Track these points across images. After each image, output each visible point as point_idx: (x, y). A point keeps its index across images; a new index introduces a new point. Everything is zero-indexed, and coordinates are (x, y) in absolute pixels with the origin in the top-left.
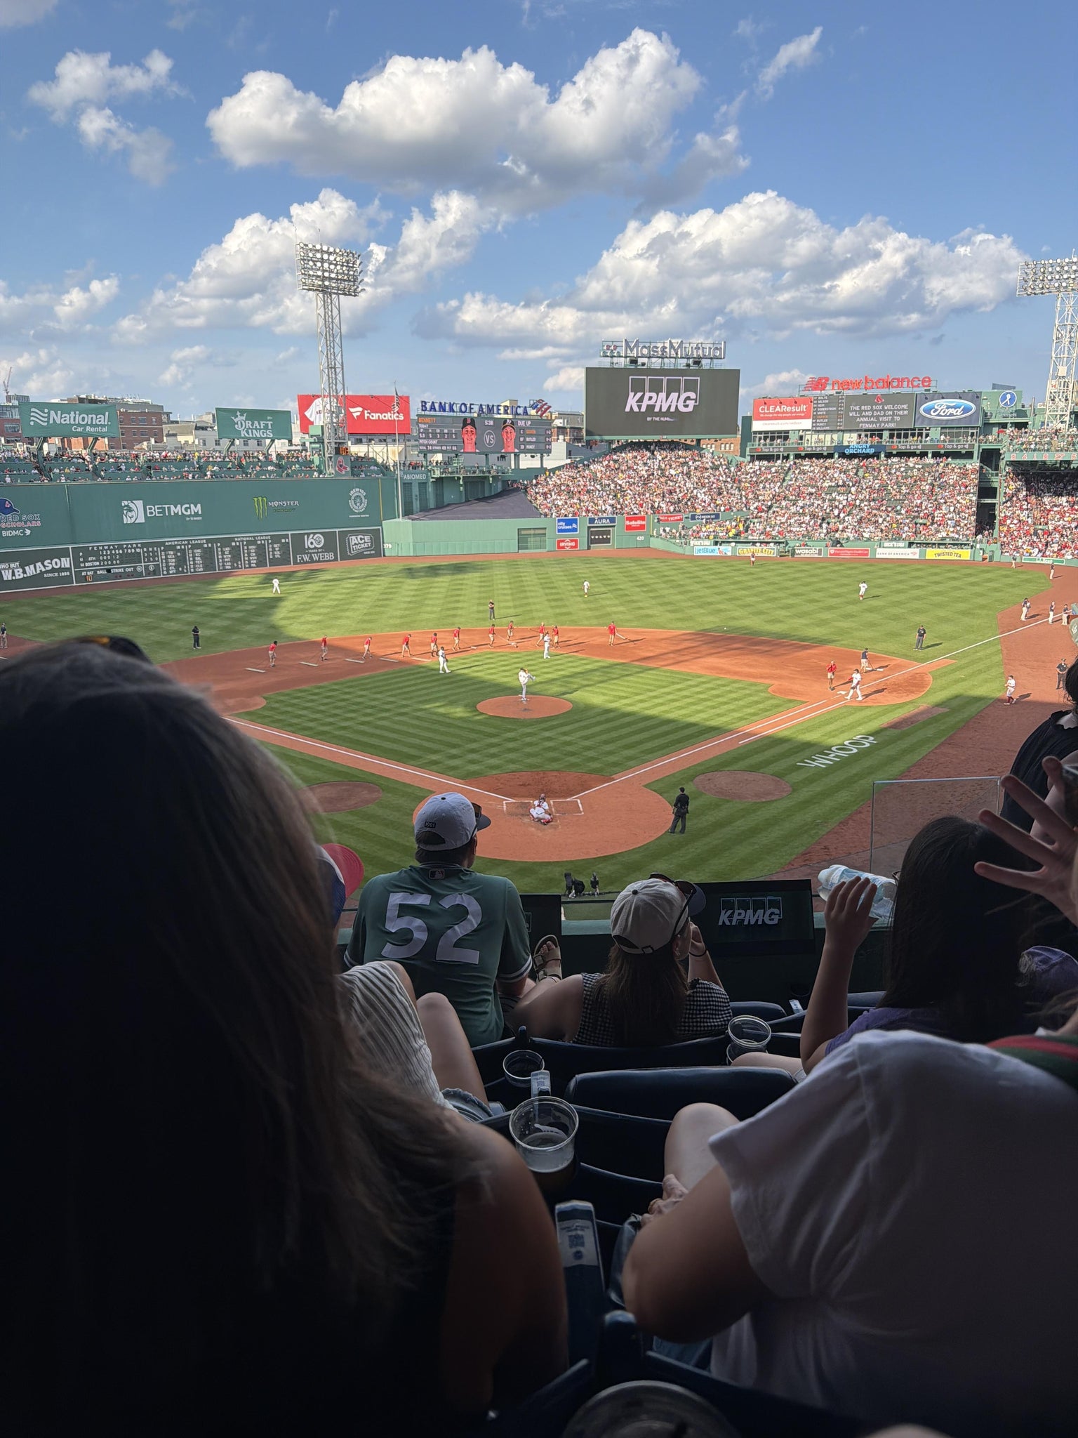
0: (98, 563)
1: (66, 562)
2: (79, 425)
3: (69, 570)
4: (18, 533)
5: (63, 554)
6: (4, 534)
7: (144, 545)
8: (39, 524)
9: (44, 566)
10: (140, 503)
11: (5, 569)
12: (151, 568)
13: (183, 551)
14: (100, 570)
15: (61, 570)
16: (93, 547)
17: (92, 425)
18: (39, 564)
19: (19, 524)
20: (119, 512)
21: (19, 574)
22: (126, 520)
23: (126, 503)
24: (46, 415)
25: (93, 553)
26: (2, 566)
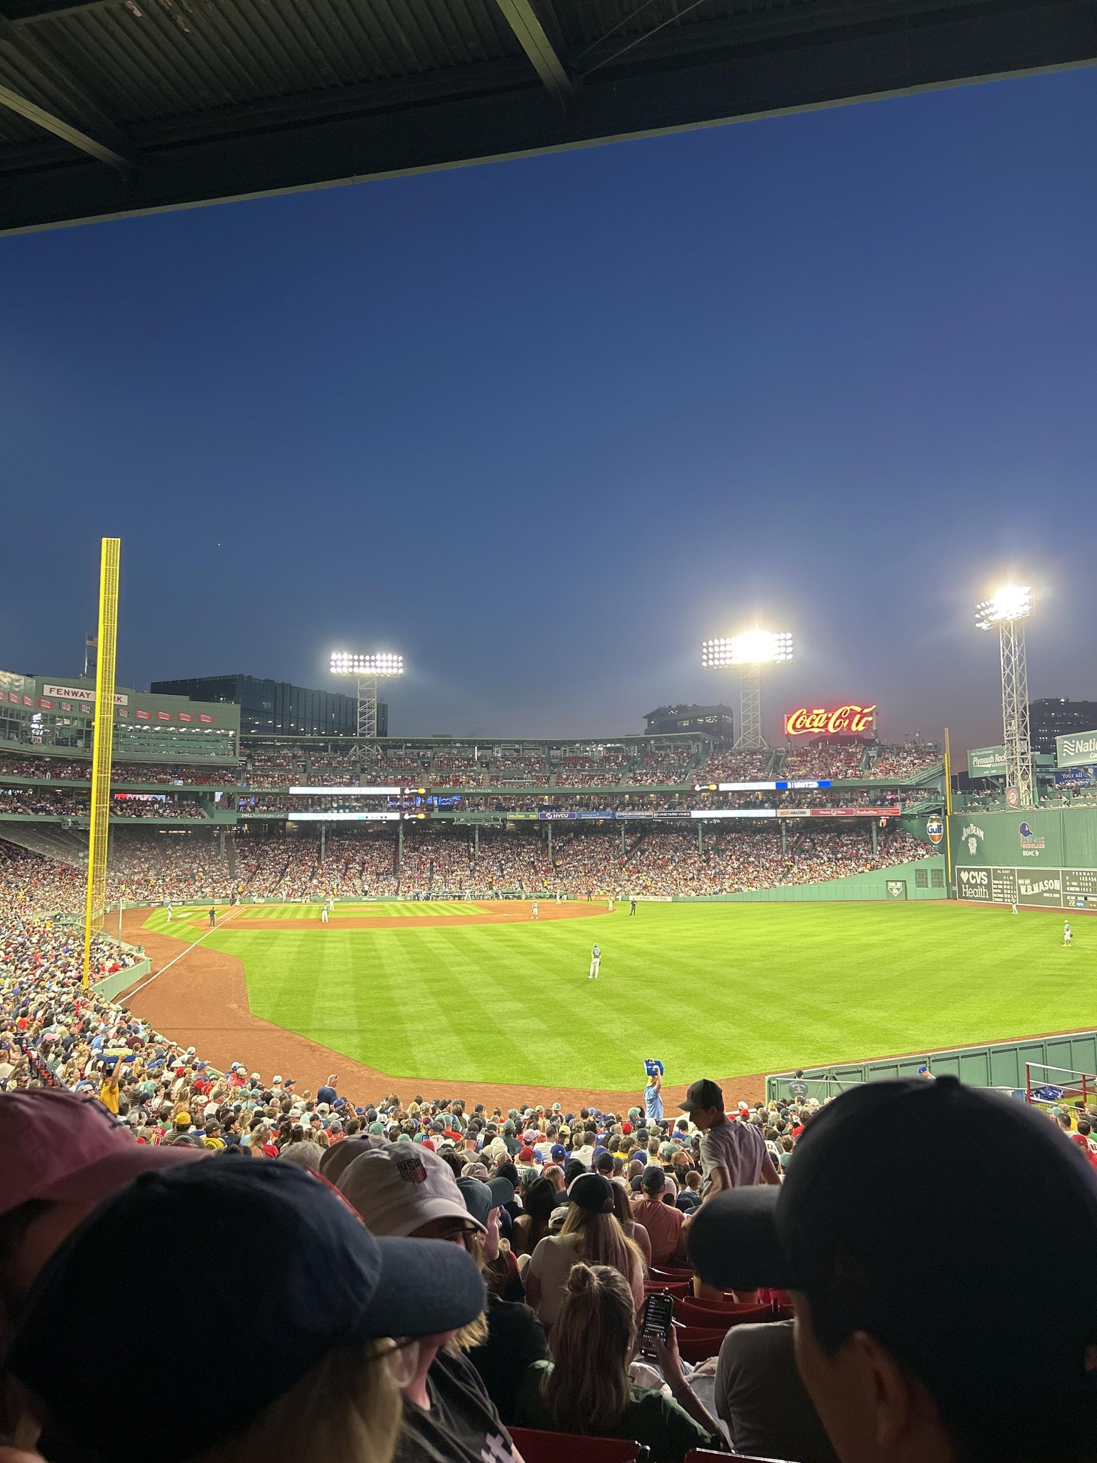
0: (1078, 889)
1: (1057, 885)
3: (1058, 892)
4: (1031, 853)
5: (1054, 875)
6: (1025, 853)
8: (1044, 847)
9: (1044, 886)
11: (1022, 884)
14: (1080, 896)
15: (1054, 891)
16: (1075, 871)
18: (1041, 883)
19: (1033, 846)
21: (1030, 892)
24: (1073, 746)
25: (1076, 878)
26: (1021, 882)
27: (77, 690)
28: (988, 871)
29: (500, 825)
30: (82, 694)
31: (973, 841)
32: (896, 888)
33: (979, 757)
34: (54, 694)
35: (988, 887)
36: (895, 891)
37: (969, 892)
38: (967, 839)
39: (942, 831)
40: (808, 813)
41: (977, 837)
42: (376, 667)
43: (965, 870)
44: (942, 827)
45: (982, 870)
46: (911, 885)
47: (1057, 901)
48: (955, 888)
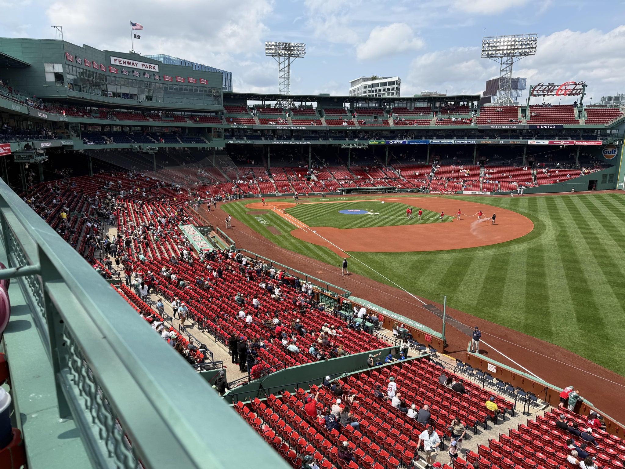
27: (130, 61)
29: (366, 148)
30: (133, 64)
34: (117, 63)
39: (616, 153)
40: (546, 142)
44: (617, 151)
46: (600, 182)
48: (622, 184)
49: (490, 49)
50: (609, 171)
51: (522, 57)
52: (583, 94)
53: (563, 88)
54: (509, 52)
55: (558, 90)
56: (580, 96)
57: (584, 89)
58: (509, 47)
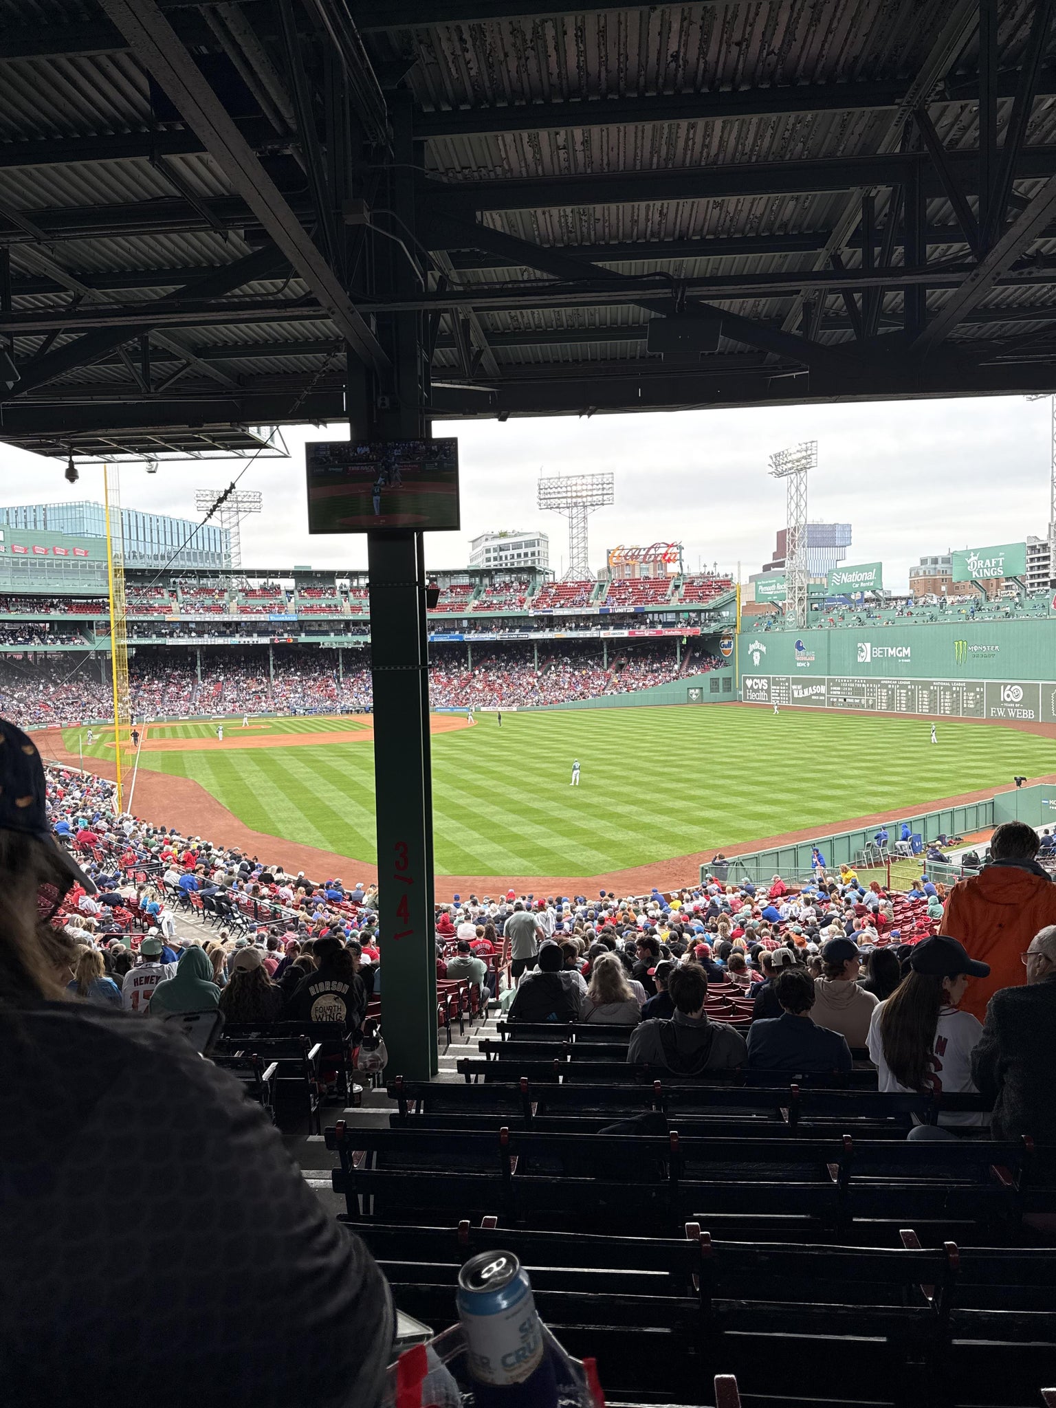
0: (839, 693)
1: (823, 689)
2: (857, 582)
3: (824, 695)
4: (803, 664)
5: (821, 682)
6: (799, 665)
7: (868, 681)
8: (813, 659)
10: (868, 645)
12: (871, 702)
13: (893, 690)
14: (840, 698)
16: (838, 679)
17: (864, 582)
20: (857, 651)
21: (801, 695)
22: (860, 660)
23: (859, 645)
24: (840, 577)
25: (838, 684)
26: (794, 687)
28: (768, 679)
29: (361, 648)
31: (757, 654)
32: (694, 694)
33: (764, 585)
35: (768, 691)
36: (694, 696)
37: (753, 696)
38: (752, 653)
39: (732, 646)
40: (626, 633)
41: (760, 651)
42: (237, 502)
43: (749, 678)
44: (732, 643)
45: (763, 678)
46: (707, 690)
47: (822, 702)
48: (741, 693)
49: (549, 496)
50: (720, 673)
51: (596, 507)
52: (681, 560)
53: (652, 551)
54: (574, 500)
55: (645, 556)
56: (678, 562)
57: (680, 553)
58: (574, 494)
